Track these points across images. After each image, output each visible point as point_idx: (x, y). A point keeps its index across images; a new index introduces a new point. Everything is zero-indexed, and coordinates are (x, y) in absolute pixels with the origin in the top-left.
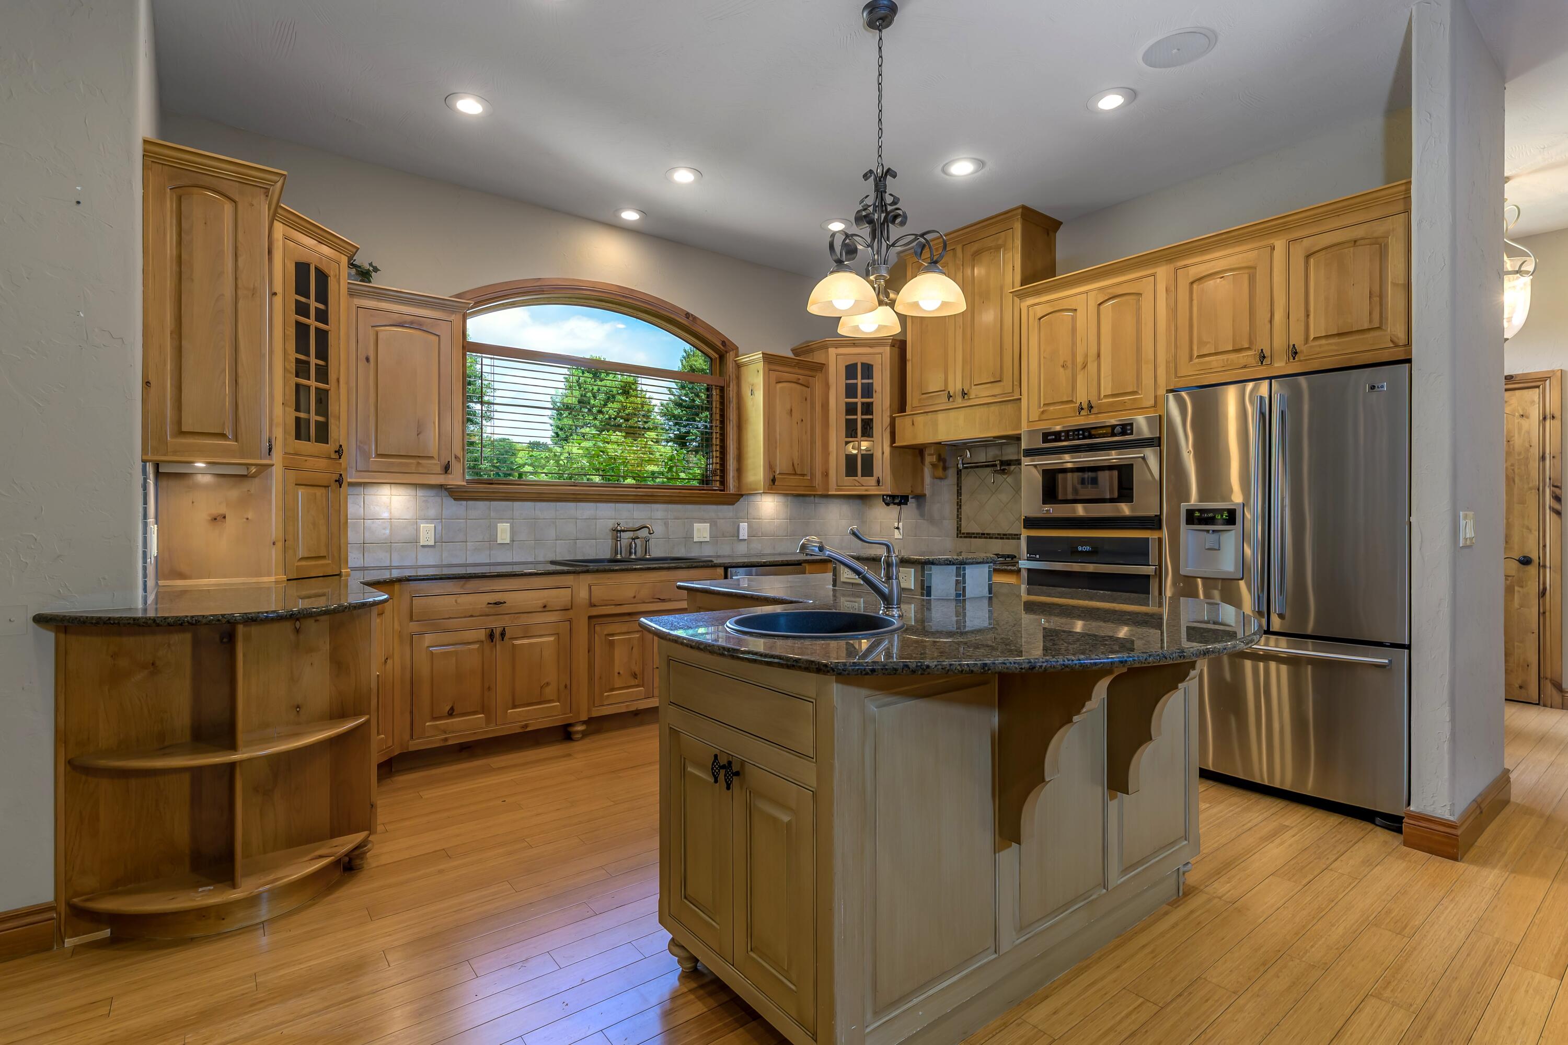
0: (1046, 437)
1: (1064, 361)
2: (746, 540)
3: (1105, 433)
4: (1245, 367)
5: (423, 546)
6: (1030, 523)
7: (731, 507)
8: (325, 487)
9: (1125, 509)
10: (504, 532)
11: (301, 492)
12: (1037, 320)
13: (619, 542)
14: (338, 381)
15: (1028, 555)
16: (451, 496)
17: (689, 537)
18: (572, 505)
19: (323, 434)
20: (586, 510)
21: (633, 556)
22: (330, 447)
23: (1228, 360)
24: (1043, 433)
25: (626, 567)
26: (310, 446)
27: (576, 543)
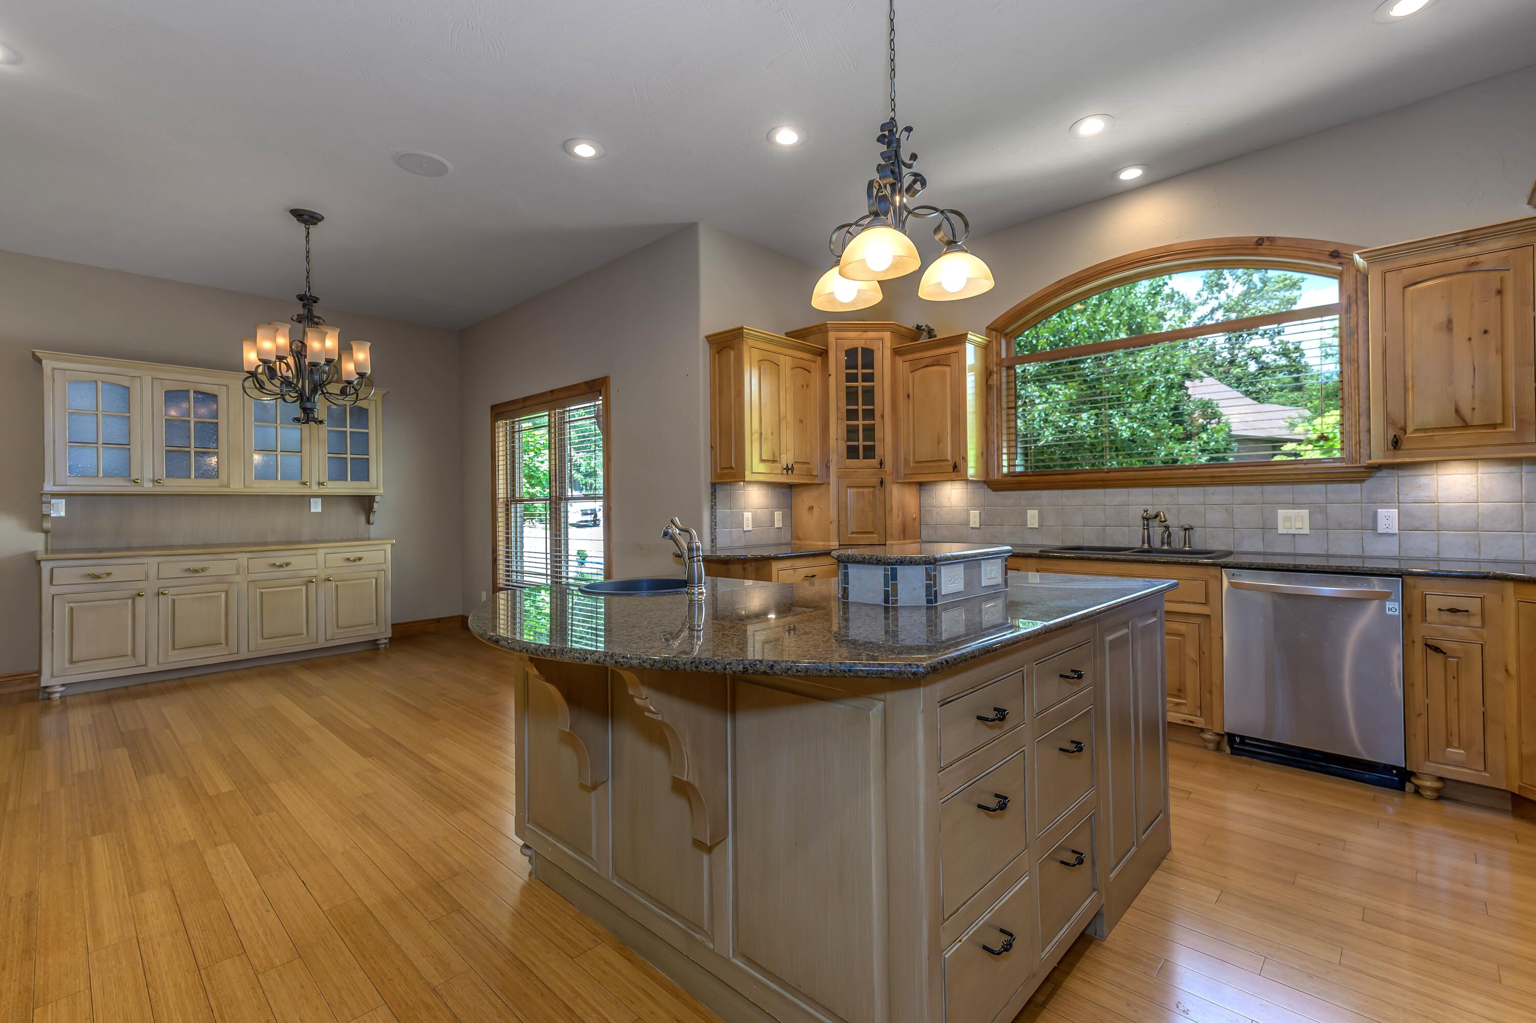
2: (1396, 534)
5: (972, 528)
7: (1357, 486)
8: (873, 487)
10: (1033, 518)
11: (851, 492)
13: (1146, 531)
14: (883, 416)
16: (991, 488)
17: (1268, 527)
18: (1100, 491)
19: (870, 452)
20: (1116, 496)
21: (1166, 547)
22: (874, 462)
25: (1175, 559)
26: (861, 462)
27: (1105, 530)
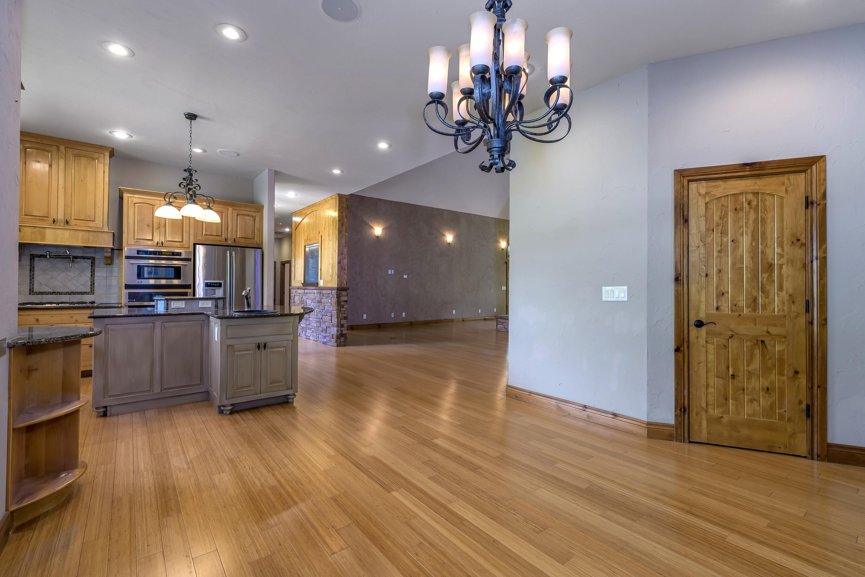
0: (138, 252)
1: (148, 224)
3: (168, 254)
4: (220, 241)
6: (127, 287)
9: (176, 282)
12: (133, 204)
15: (129, 300)
23: (215, 238)
24: (137, 250)
